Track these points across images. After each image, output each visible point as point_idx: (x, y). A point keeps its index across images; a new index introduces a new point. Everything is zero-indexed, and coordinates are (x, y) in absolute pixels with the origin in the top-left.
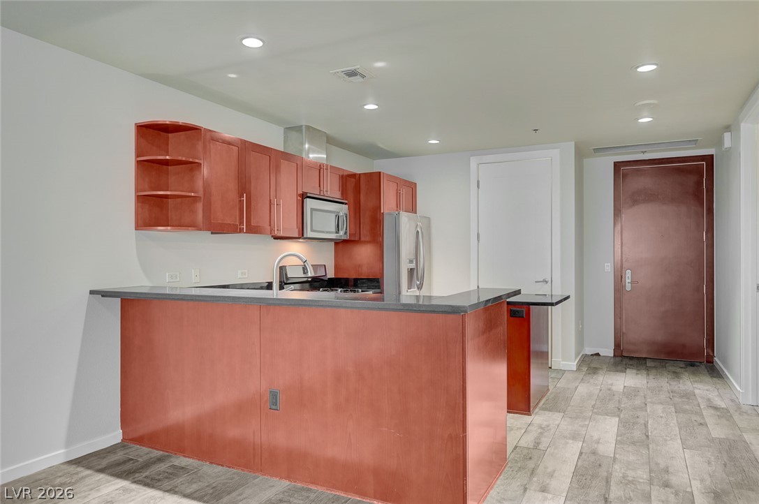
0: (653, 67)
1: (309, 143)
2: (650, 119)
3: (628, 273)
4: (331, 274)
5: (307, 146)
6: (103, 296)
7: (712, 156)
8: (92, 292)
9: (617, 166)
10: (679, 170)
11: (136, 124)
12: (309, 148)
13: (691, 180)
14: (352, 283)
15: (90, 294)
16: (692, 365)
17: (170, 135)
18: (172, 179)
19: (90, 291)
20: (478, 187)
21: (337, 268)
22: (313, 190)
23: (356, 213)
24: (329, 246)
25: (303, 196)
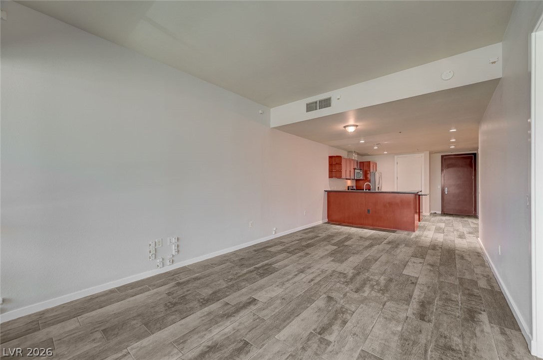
3: (446, 189)
6: (325, 192)
7: (476, 153)
8: (323, 191)
9: (442, 156)
10: (464, 157)
11: (329, 156)
13: (468, 160)
18: (334, 168)
20: (397, 164)
21: (357, 186)
22: (356, 167)
23: (363, 172)
24: (355, 181)
25: (355, 169)
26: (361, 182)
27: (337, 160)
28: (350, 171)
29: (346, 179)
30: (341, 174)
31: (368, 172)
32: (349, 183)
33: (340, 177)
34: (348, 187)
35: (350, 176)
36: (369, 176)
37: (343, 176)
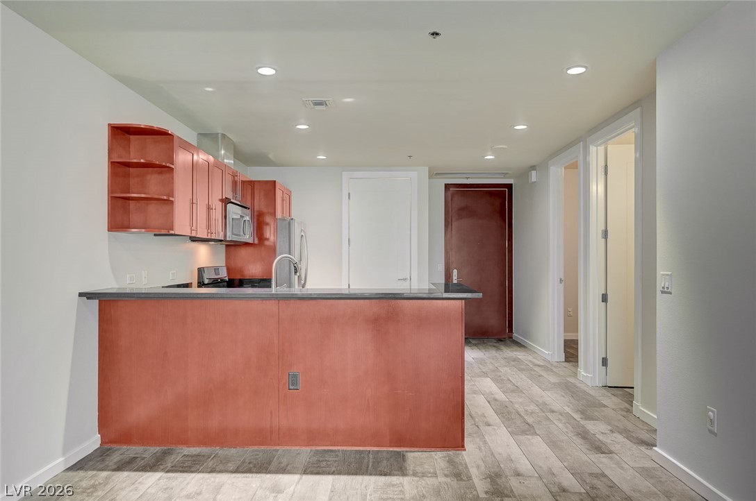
0: (525, 127)
1: (224, 150)
2: (493, 157)
3: (455, 272)
4: (224, 274)
5: (223, 152)
6: (88, 298)
7: (511, 185)
8: (81, 295)
9: (447, 186)
10: (490, 193)
11: (109, 124)
12: (224, 154)
13: (497, 202)
14: (237, 282)
15: (79, 296)
16: (500, 340)
17: (131, 137)
18: (133, 181)
19: (80, 293)
20: (349, 198)
21: (229, 270)
22: (230, 196)
23: (252, 217)
24: (222, 248)
25: (226, 201)
26: (244, 252)
27: (153, 153)
28: (209, 208)
29: (194, 239)
30: (170, 215)
31: (268, 219)
32: (204, 256)
33: (165, 231)
34: (200, 271)
35: (209, 226)
36: (269, 233)
37: (182, 224)
